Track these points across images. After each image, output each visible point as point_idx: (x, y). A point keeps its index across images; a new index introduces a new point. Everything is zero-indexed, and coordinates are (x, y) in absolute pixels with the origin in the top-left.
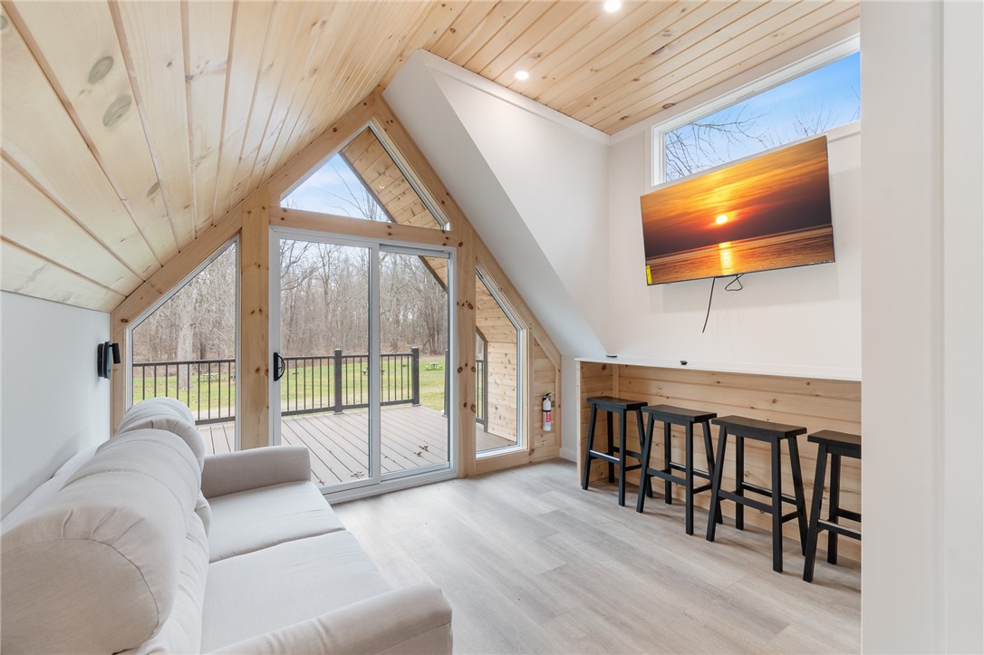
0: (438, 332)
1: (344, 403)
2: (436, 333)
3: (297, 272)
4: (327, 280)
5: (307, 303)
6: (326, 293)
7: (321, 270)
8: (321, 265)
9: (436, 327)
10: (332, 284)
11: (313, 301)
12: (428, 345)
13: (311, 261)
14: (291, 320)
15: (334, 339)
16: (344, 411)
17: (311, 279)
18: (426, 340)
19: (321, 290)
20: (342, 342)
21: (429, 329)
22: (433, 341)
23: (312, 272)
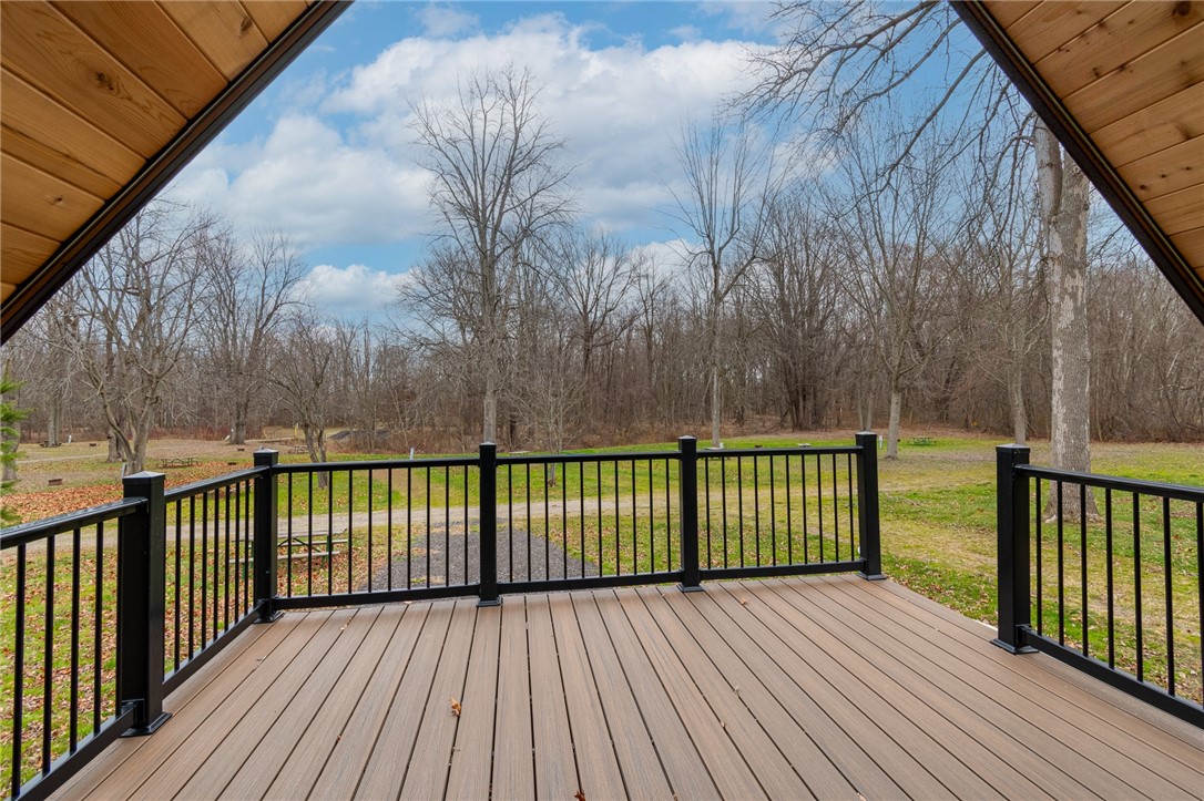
0: (804, 396)
1: (703, 566)
2: (801, 398)
3: (614, 322)
4: (650, 331)
5: (627, 361)
6: (649, 347)
7: (643, 318)
8: (642, 311)
9: (800, 390)
10: (657, 336)
11: (634, 360)
12: (789, 417)
13: (630, 307)
14: (609, 385)
15: (660, 408)
16: (703, 584)
17: (630, 331)
18: (785, 409)
19: (643, 344)
20: (670, 413)
21: (790, 392)
22: (797, 409)
23: (631, 322)
